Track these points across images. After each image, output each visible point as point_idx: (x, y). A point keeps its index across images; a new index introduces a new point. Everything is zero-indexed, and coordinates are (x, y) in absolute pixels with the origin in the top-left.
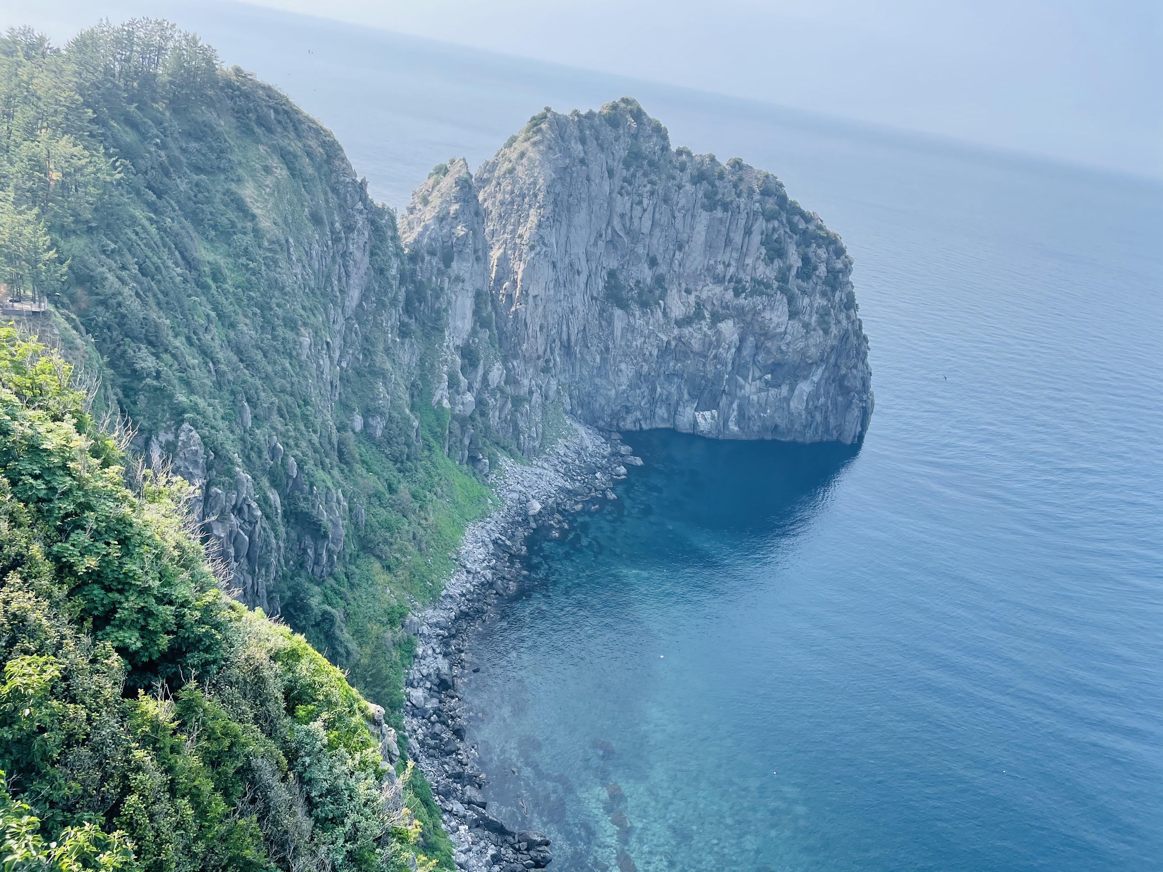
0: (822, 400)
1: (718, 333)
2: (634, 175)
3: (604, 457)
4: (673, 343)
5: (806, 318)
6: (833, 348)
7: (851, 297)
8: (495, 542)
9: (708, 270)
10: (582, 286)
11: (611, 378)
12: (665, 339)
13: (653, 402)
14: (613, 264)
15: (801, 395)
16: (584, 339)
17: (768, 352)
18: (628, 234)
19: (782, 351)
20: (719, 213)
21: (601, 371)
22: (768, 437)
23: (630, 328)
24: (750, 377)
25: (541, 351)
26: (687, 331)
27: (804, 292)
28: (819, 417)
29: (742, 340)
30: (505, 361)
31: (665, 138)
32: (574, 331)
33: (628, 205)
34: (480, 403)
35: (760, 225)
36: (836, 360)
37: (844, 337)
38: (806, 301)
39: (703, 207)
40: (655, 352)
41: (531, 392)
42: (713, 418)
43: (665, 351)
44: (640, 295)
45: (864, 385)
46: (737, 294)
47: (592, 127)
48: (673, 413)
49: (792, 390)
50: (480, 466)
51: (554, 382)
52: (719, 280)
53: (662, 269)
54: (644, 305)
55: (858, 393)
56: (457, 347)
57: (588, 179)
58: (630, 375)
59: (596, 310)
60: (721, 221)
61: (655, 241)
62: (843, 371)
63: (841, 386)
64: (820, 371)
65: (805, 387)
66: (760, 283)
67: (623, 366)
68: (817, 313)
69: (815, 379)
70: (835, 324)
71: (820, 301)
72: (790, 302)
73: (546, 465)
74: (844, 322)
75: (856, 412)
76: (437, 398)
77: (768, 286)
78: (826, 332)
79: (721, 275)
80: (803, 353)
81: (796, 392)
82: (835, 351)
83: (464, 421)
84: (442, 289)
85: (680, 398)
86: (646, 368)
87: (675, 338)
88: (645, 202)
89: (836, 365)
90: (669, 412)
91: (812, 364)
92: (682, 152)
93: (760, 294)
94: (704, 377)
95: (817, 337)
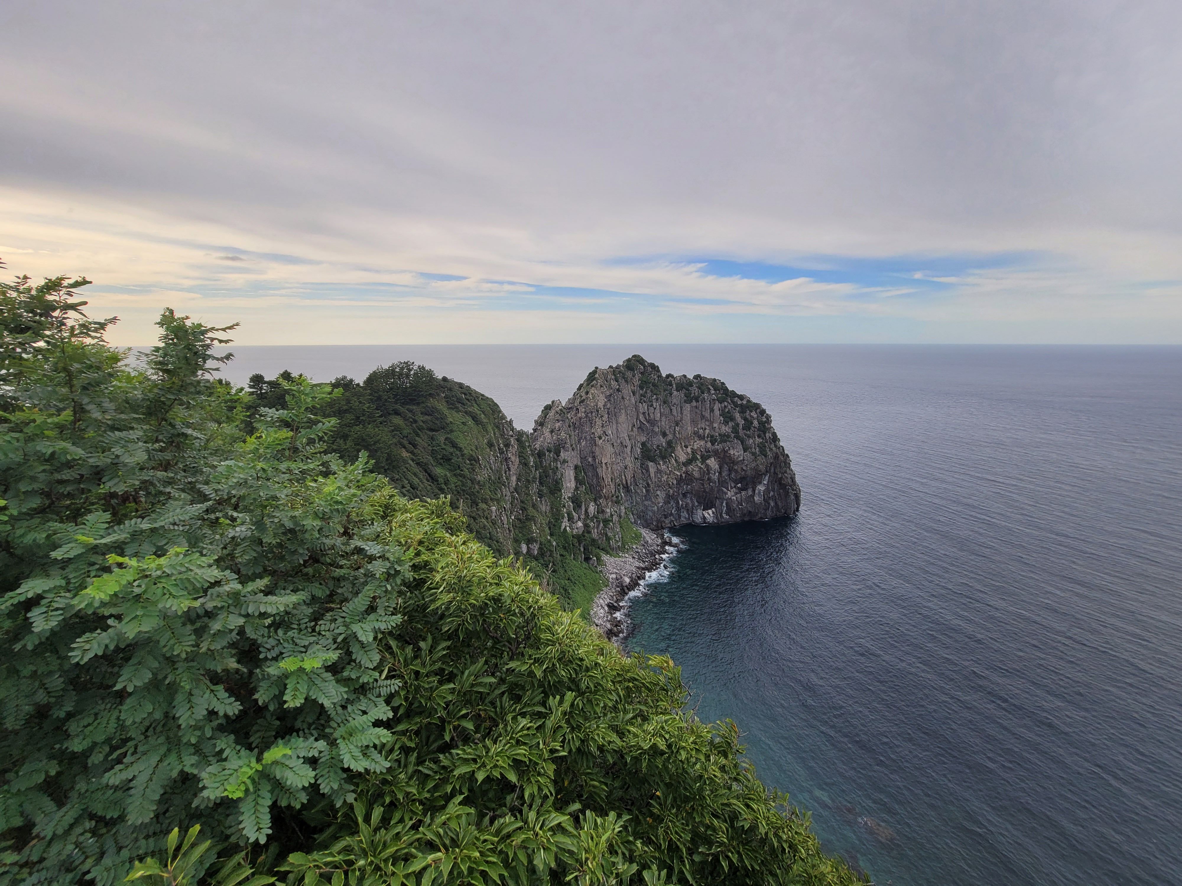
0: (772, 493)
1: (707, 466)
2: (646, 392)
3: (658, 545)
4: (684, 475)
5: (753, 450)
6: (771, 464)
7: (774, 435)
8: (606, 605)
9: (694, 433)
10: (629, 453)
11: (653, 500)
12: (679, 474)
13: (678, 509)
14: (644, 439)
15: (759, 492)
16: (635, 480)
17: (736, 471)
18: (648, 422)
19: (744, 470)
20: (694, 403)
21: (647, 497)
22: (747, 519)
23: (659, 471)
24: (729, 487)
25: (613, 492)
26: (690, 468)
27: (749, 437)
28: (772, 504)
29: (721, 468)
30: (595, 500)
31: (659, 371)
32: (629, 478)
33: (646, 408)
34: (586, 526)
35: (717, 406)
36: (775, 470)
37: (776, 457)
38: (751, 441)
39: (685, 402)
40: (675, 482)
41: (612, 515)
42: (713, 513)
43: (680, 480)
44: (661, 452)
45: (793, 481)
46: (713, 444)
47: (620, 372)
48: (691, 514)
49: (754, 491)
50: (591, 562)
51: (623, 508)
52: (701, 438)
53: (670, 437)
54: (663, 458)
55: (791, 486)
56: (569, 498)
57: (623, 398)
58: (664, 497)
59: (639, 464)
60: (696, 407)
61: (663, 423)
62: (780, 476)
63: (780, 484)
64: (767, 478)
65: (761, 488)
66: (725, 435)
67: (659, 493)
68: (758, 447)
69: (765, 482)
70: (769, 451)
71: (758, 440)
72: (742, 443)
73: (627, 555)
74: (774, 449)
75: (792, 497)
76: (563, 527)
77: (728, 436)
78: (766, 456)
79: (702, 435)
80: (755, 469)
81: (757, 492)
82: (773, 465)
83: (579, 538)
84: (557, 468)
85: (693, 505)
86: (671, 491)
87: (684, 473)
88: (654, 404)
89: (775, 473)
90: (689, 515)
91: (761, 474)
92: (668, 376)
93: (725, 441)
94: (705, 491)
95: (761, 459)
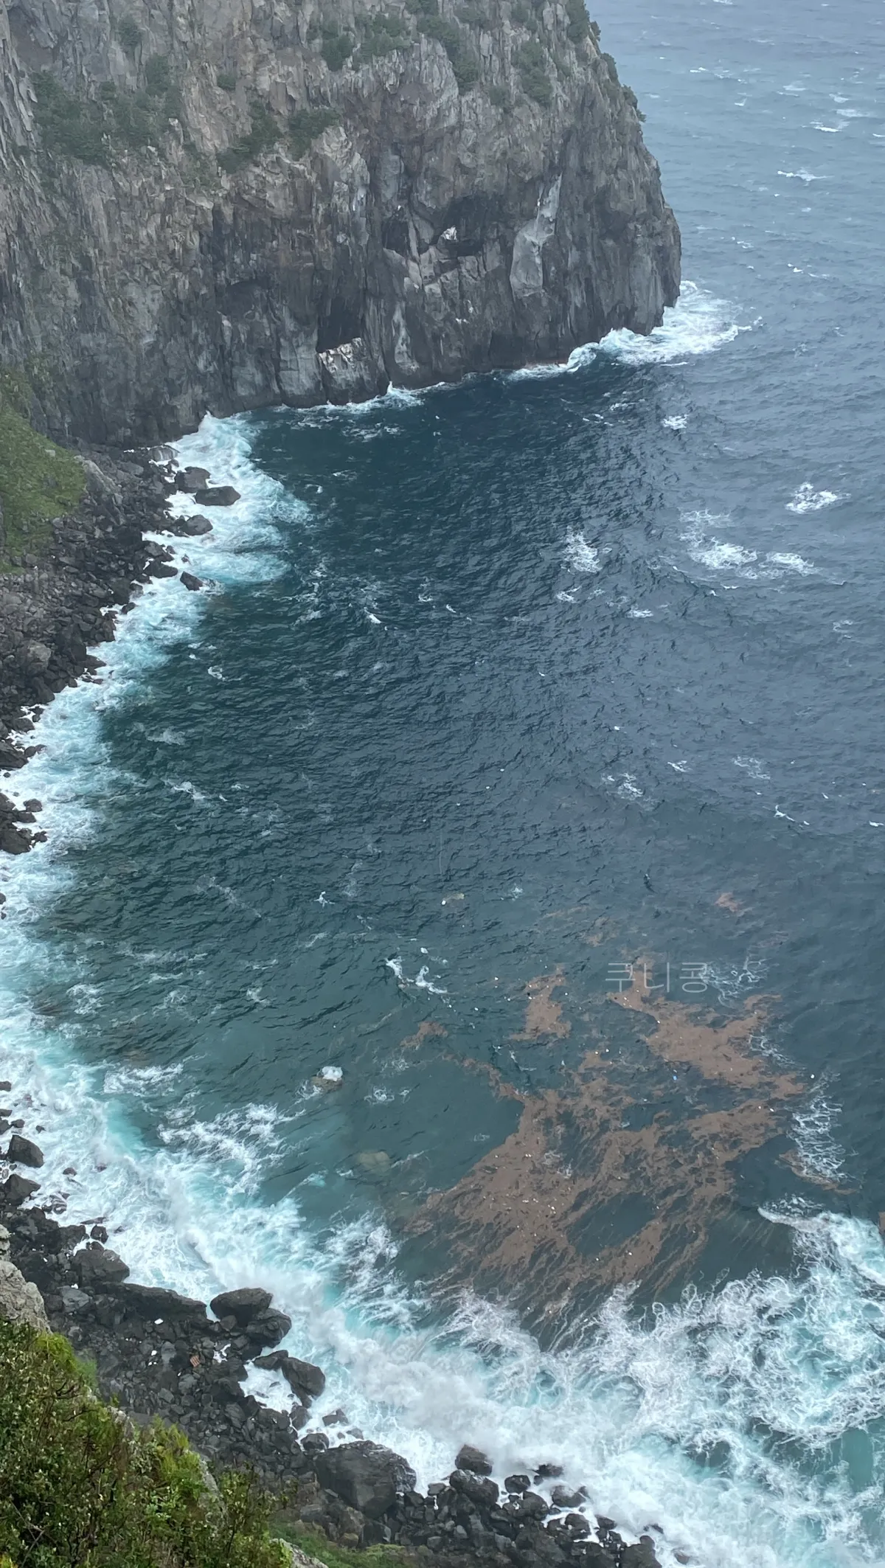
0: (573, 256)
1: (319, 162)
4: (228, 211)
5: (497, 81)
6: (567, 134)
7: (578, 11)
9: (255, 22)
11: (114, 325)
12: (207, 205)
13: (222, 355)
14: (41, 60)
15: (527, 257)
17: (437, 178)
19: (464, 170)
21: (87, 315)
23: (122, 201)
24: (414, 245)
26: (250, 175)
27: (476, 24)
29: (373, 166)
36: (581, 159)
37: (585, 105)
38: (486, 41)
40: (195, 242)
42: (358, 355)
43: (215, 233)
44: (121, 115)
45: (649, 201)
46: (335, 66)
48: (273, 369)
49: (507, 252)
52: (286, 41)
53: (154, 44)
54: (137, 138)
55: (644, 220)
58: (155, 307)
59: (33, 178)
62: (601, 181)
63: (604, 214)
64: (554, 193)
65: (532, 236)
66: (380, 22)
67: (133, 292)
68: (515, 64)
69: (548, 213)
70: (559, 79)
71: (515, 36)
72: (452, 52)
74: (577, 70)
75: (648, 263)
77: (396, 27)
78: (545, 102)
79: (289, 28)
80: (506, 161)
81: (517, 254)
82: (573, 139)
85: (279, 331)
87: (227, 198)
89: (582, 172)
90: (264, 371)
91: (532, 181)
93: (384, 50)
94: (317, 271)
95: (530, 120)
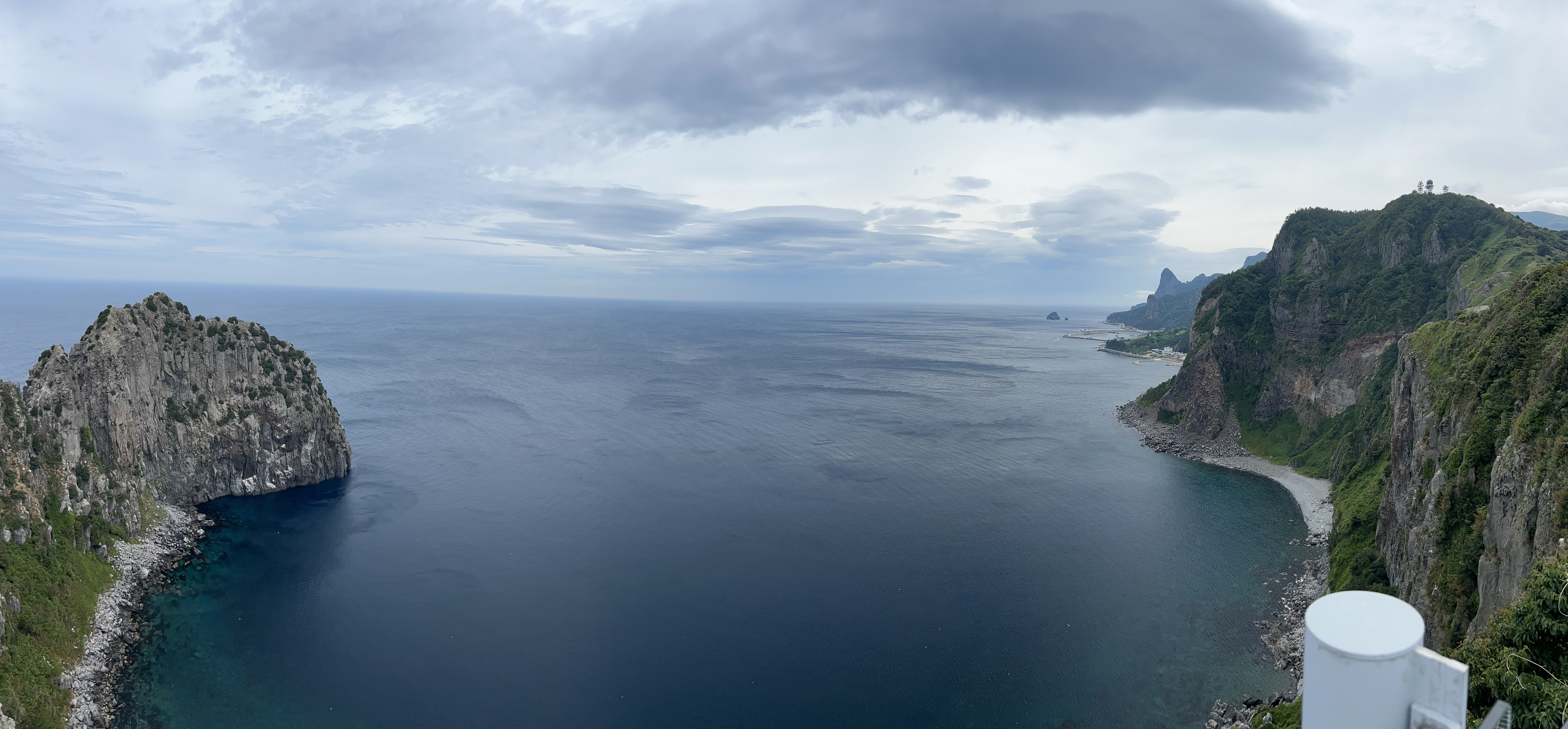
0: (320, 453)
1: (246, 425)
2: (171, 338)
3: (187, 525)
4: (219, 437)
5: (297, 405)
7: (320, 387)
8: (120, 605)
9: (230, 386)
10: (152, 412)
11: (182, 470)
12: (213, 436)
13: (214, 479)
14: (170, 394)
16: (159, 446)
17: (280, 431)
18: (175, 374)
19: (288, 428)
20: (229, 351)
21: (175, 466)
22: (294, 485)
23: (189, 433)
24: (273, 449)
25: (131, 460)
26: (226, 427)
27: (293, 389)
28: (321, 465)
29: (262, 426)
30: (107, 472)
31: (186, 311)
32: (151, 442)
33: (172, 356)
34: (94, 504)
35: (256, 354)
36: (322, 426)
37: (323, 411)
38: (295, 394)
39: (219, 349)
40: (208, 446)
41: (128, 491)
42: (255, 480)
43: (215, 443)
44: (190, 410)
45: (342, 438)
46: (252, 398)
47: (139, 313)
48: (228, 484)
49: (300, 451)
50: (100, 551)
51: (143, 481)
52: (238, 391)
53: (202, 391)
54: (194, 416)
55: (340, 443)
56: (73, 469)
57: (143, 344)
58: (195, 464)
59: (163, 425)
60: (232, 355)
61: (193, 375)
62: (328, 433)
63: (329, 441)
64: (314, 435)
65: (308, 447)
66: (265, 387)
67: (189, 460)
68: (303, 400)
69: (312, 441)
70: (315, 405)
71: (303, 393)
72: (285, 397)
73: (147, 540)
74: (320, 402)
75: (342, 456)
76: (63, 507)
77: (269, 389)
78: (311, 411)
79: (240, 388)
80: (301, 426)
81: (303, 452)
82: (319, 421)
83: (85, 521)
84: (57, 431)
85: (231, 473)
86: (204, 457)
87: (219, 434)
88: (182, 352)
89: (322, 429)
90: (226, 485)
91: (307, 432)
92: (198, 318)
93: (266, 395)
94: (244, 455)
95: (307, 415)
